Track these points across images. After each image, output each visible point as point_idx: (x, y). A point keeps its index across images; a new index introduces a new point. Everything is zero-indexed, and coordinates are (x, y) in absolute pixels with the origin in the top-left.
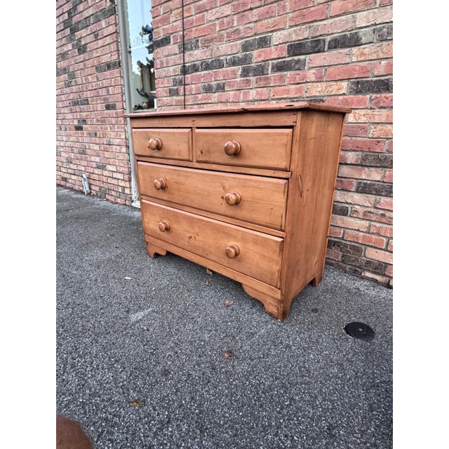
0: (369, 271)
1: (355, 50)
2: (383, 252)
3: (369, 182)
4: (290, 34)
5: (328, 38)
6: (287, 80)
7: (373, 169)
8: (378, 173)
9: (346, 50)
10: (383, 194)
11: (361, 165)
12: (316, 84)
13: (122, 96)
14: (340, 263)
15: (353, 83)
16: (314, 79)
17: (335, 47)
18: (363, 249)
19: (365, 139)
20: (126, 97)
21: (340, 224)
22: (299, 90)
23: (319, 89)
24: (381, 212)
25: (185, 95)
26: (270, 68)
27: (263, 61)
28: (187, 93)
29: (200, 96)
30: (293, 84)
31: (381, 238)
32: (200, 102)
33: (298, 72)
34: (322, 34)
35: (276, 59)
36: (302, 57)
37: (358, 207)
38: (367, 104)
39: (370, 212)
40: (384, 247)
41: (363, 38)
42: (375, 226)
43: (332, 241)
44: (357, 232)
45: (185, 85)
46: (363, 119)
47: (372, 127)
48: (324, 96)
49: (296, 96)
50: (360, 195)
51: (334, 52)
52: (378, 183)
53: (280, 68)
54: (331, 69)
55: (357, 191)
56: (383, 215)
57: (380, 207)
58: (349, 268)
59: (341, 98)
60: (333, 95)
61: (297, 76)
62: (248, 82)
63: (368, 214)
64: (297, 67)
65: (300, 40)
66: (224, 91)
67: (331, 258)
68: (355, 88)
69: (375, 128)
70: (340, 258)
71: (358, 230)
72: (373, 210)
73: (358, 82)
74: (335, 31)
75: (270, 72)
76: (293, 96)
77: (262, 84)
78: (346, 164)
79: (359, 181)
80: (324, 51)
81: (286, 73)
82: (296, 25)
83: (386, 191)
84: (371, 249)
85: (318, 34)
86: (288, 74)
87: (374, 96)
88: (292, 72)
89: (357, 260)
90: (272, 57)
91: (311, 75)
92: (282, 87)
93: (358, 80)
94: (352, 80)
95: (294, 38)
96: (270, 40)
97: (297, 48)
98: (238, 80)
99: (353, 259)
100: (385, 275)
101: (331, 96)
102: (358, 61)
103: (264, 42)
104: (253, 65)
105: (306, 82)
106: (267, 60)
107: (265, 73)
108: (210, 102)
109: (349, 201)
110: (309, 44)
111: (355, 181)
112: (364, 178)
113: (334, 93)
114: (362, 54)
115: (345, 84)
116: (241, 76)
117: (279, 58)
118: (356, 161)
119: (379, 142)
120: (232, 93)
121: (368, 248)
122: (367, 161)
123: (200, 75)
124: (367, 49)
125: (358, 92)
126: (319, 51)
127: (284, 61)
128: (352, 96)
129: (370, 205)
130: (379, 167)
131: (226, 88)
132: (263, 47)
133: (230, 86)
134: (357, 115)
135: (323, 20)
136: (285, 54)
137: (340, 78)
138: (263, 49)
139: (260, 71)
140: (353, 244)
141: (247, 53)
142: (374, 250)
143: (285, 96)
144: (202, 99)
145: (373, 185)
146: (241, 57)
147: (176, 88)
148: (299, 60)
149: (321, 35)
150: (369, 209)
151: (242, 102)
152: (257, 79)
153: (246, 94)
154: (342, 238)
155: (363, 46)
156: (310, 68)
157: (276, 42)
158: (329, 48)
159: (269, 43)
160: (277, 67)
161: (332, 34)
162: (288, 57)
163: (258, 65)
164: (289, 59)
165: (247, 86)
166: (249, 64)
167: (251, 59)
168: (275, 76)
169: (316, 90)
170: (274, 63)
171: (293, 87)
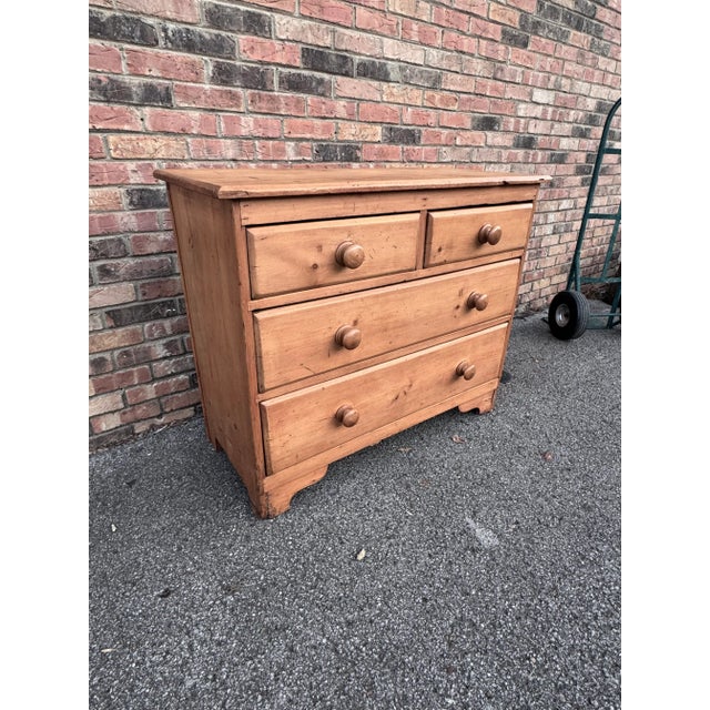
1: (385, 86)
4: (303, 30)
5: (357, 59)
6: (308, 109)
9: (376, 84)
12: (348, 123)
15: (387, 128)
16: (344, 114)
17: (365, 75)
22: (326, 129)
23: (353, 131)
26: (276, 79)
27: (261, 63)
30: (317, 118)
33: (323, 99)
34: (348, 48)
35: (284, 66)
36: (326, 76)
38: (400, 156)
41: (392, 74)
48: (358, 142)
49: (323, 137)
51: (364, 81)
53: (294, 84)
54: (363, 105)
59: (376, 146)
60: (369, 142)
61: (323, 107)
62: (234, 97)
65: (319, 46)
66: (171, 107)
68: (389, 136)
73: (391, 129)
74: (363, 52)
75: (276, 88)
76: (319, 138)
77: (264, 107)
80: (352, 77)
81: (304, 96)
82: (311, 18)
85: (343, 47)
86: (307, 98)
87: (405, 147)
88: (315, 98)
90: (278, 61)
91: (341, 108)
92: (300, 120)
93: (391, 126)
94: (385, 125)
95: (311, 39)
96: (270, 26)
97: (315, 57)
98: (206, 87)
101: (366, 142)
102: (388, 102)
103: (256, 24)
104: (238, 63)
105: (336, 118)
106: (269, 64)
107: (268, 87)
110: (334, 58)
113: (369, 139)
114: (392, 94)
115: (379, 128)
116: (213, 80)
117: (291, 67)
120: (196, 114)
124: (395, 88)
125: (392, 141)
126: (346, 74)
127: (299, 75)
128: (386, 146)
131: (176, 101)
132: (256, 34)
133: (186, 97)
135: (348, 28)
136: (299, 62)
137: (373, 120)
138: (255, 38)
139: (256, 79)
141: (224, 34)
143: (308, 136)
146: (207, 36)
148: (322, 80)
149: (346, 51)
151: (225, 138)
152: (253, 95)
153: (232, 123)
155: (392, 84)
156: (338, 97)
157: (281, 33)
158: (359, 74)
159: (267, 29)
160: (289, 81)
161: (360, 54)
162: (304, 69)
163: (252, 69)
164: (306, 73)
165: (232, 106)
166: (230, 58)
167: (233, 49)
168: (287, 97)
169: (350, 132)
170: (281, 73)
171: (317, 121)
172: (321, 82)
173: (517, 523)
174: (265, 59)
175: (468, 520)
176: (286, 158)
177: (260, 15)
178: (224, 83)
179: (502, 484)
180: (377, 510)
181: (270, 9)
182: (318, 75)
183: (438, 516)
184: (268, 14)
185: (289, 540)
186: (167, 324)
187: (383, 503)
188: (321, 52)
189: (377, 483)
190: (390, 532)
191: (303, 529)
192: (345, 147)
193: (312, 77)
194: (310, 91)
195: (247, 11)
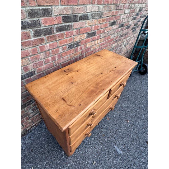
1: (87, 21)
4: (62, 10)
5: (79, 15)
6: (65, 36)
9: (84, 21)
15: (87, 34)
16: (76, 34)
17: (81, 20)
22: (71, 40)
26: (55, 30)
27: (49, 26)
33: (69, 31)
34: (76, 12)
35: (57, 24)
36: (70, 24)
41: (89, 17)
48: (80, 40)
49: (70, 43)
51: (81, 22)
53: (61, 29)
54: (81, 29)
61: (70, 34)
62: (42, 40)
65: (67, 14)
69: (92, 47)
73: (88, 34)
74: (81, 12)
75: (55, 33)
76: (69, 43)
80: (78, 21)
82: (65, 5)
85: (75, 13)
86: (65, 32)
87: (92, 37)
90: (55, 23)
91: (74, 32)
92: (63, 40)
93: (88, 33)
95: (65, 13)
96: (51, 12)
97: (67, 19)
102: (88, 26)
103: (47, 13)
104: (42, 28)
105: (73, 36)
106: (52, 25)
110: (72, 17)
113: (83, 39)
114: (89, 23)
115: (85, 35)
116: (34, 36)
117: (59, 24)
119: (93, 51)
120: (30, 49)
124: (90, 21)
125: (88, 37)
126: (76, 21)
127: (62, 26)
132: (47, 16)
134: (88, 45)
135: (76, 5)
136: (62, 22)
138: (47, 17)
139: (48, 31)
141: (35, 19)
143: (65, 44)
146: (30, 22)
148: (69, 25)
149: (76, 13)
151: (41, 53)
152: (48, 37)
153: (42, 48)
155: (89, 20)
156: (74, 29)
157: (55, 14)
158: (80, 20)
159: (50, 13)
160: (59, 29)
161: (80, 13)
162: (63, 23)
163: (46, 29)
164: (64, 24)
165: (41, 43)
166: (39, 27)
167: (40, 24)
168: (59, 34)
169: (77, 39)
170: (56, 27)
171: (68, 39)
172: (69, 26)
173: (125, 145)
174: (51, 24)
175: (115, 146)
176: (60, 52)
177: (47, 9)
178: (38, 36)
179: (120, 133)
180: (95, 147)
181: (51, 6)
182: (68, 24)
183: (108, 146)
184: (50, 7)
185: (77, 162)
186: (31, 106)
187: (95, 144)
188: (68, 16)
189: (93, 138)
190: (99, 154)
191: (79, 157)
192: (76, 43)
193: (66, 26)
194: (65, 30)
195: (43, 9)
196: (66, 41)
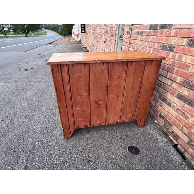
0: (172, 136)
2: (180, 131)
3: (183, 95)
6: (164, 34)
7: (186, 89)
8: (187, 91)
10: (187, 103)
11: (182, 85)
12: (174, 38)
13: (116, 32)
14: (162, 127)
16: (173, 35)
18: (172, 125)
19: (187, 72)
20: (117, 32)
21: (166, 109)
22: (167, 40)
23: (174, 41)
24: (184, 112)
25: (131, 35)
28: (132, 34)
29: (135, 36)
30: (165, 36)
31: (180, 124)
32: (134, 39)
33: (168, 30)
37: (175, 105)
38: (192, 53)
39: (179, 109)
40: (180, 129)
42: (179, 117)
43: (162, 116)
44: (172, 116)
45: (132, 30)
46: (189, 61)
47: (191, 66)
48: (176, 45)
49: (165, 42)
50: (178, 99)
52: (186, 96)
53: (162, 27)
54: (182, 31)
55: (177, 97)
56: (184, 113)
57: (184, 109)
58: (165, 131)
59: (182, 47)
60: (179, 45)
61: (168, 33)
62: (150, 32)
63: (178, 110)
64: (169, 27)
67: (160, 123)
68: (189, 43)
69: (193, 67)
70: (163, 124)
71: (173, 115)
72: (180, 109)
73: (191, 40)
75: (158, 29)
76: (164, 42)
77: (155, 34)
78: (176, 82)
79: (179, 92)
81: (164, 30)
83: (188, 102)
84: (175, 127)
88: (166, 30)
89: (169, 128)
91: (173, 32)
92: (161, 37)
94: (189, 39)
98: (147, 31)
99: (168, 127)
100: (177, 141)
101: (178, 45)
105: (170, 36)
107: (157, 29)
108: (137, 39)
109: (172, 100)
111: (177, 92)
112: (181, 92)
115: (185, 40)
116: (149, 29)
118: (180, 82)
119: (192, 75)
120: (145, 36)
121: (174, 126)
122: (184, 84)
123: (137, 26)
125: (190, 46)
128: (187, 47)
129: (180, 106)
130: (189, 89)
131: (143, 34)
134: (186, 58)
137: (184, 37)
140: (169, 121)
142: (177, 128)
143: (161, 42)
144: (135, 38)
145: (184, 97)
147: (129, 31)
150: (179, 108)
151: (147, 41)
152: (153, 31)
153: (148, 38)
154: (166, 116)
156: (174, 29)
171: (165, 38)
176: (155, 48)
192: (170, 46)
194: (166, 28)
196: (162, 40)
